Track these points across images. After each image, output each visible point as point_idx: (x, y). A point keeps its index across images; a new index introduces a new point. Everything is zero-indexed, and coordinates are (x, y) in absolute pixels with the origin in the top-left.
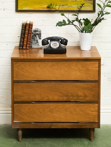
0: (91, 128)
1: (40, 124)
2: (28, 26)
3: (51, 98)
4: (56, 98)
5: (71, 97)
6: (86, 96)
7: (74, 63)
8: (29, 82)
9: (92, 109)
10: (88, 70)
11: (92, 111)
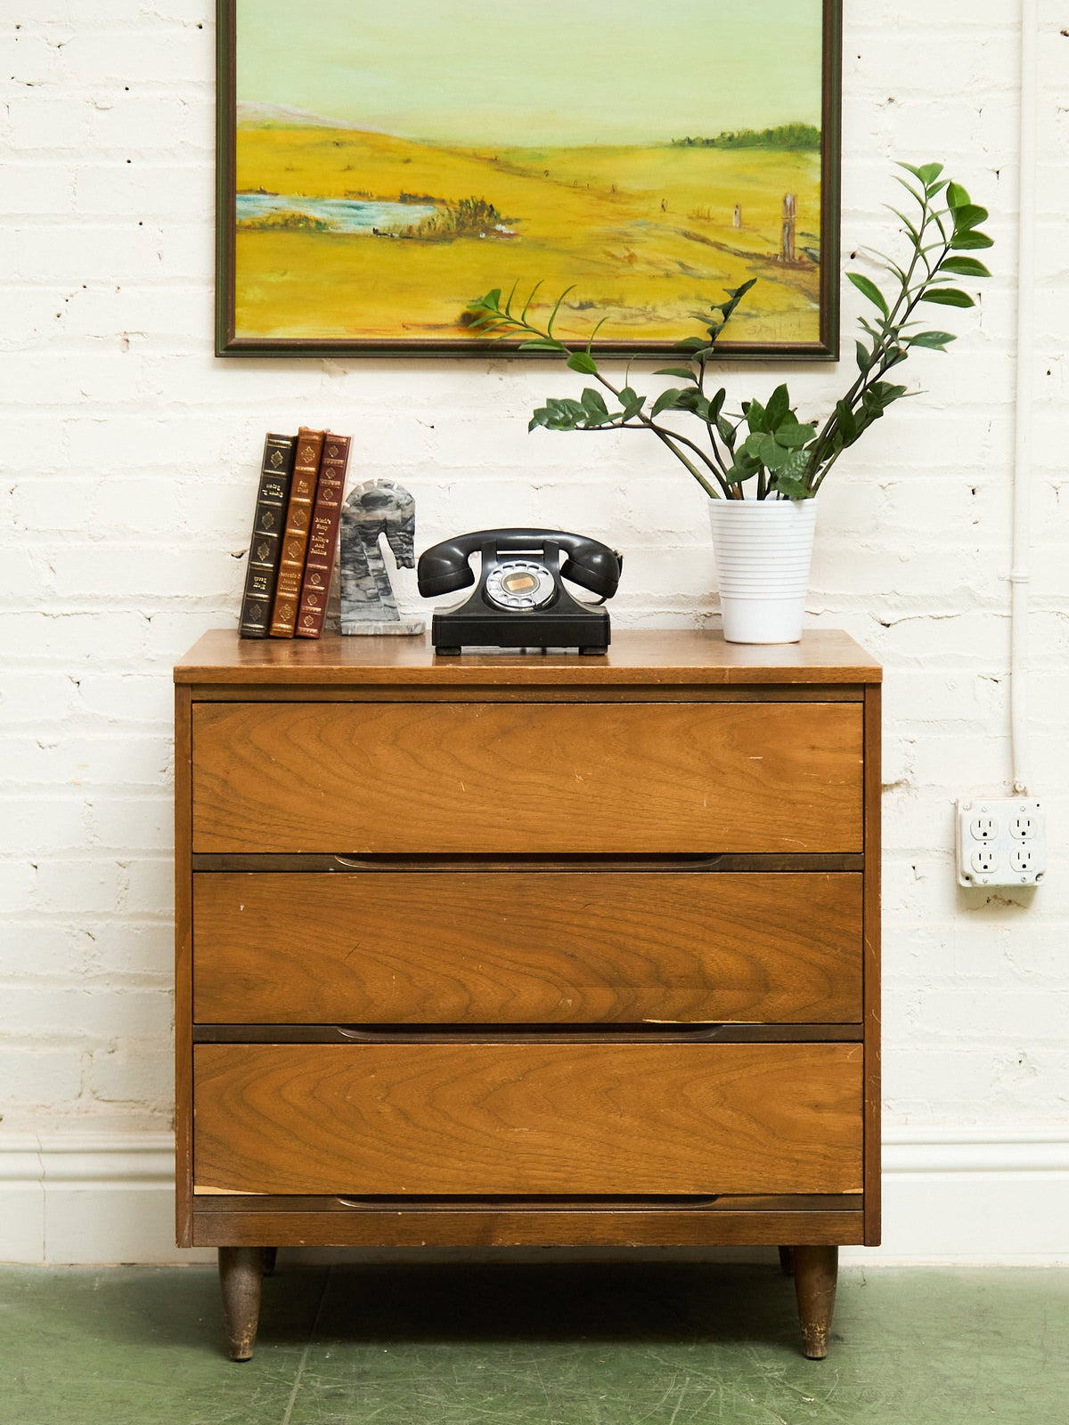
0: (810, 1239)
1: (400, 1211)
2: (308, 454)
3: (490, 1001)
4: (531, 1000)
5: (649, 994)
6: (763, 983)
7: (671, 717)
8: (314, 864)
9: (818, 1090)
10: (778, 768)
11: (817, 1107)
